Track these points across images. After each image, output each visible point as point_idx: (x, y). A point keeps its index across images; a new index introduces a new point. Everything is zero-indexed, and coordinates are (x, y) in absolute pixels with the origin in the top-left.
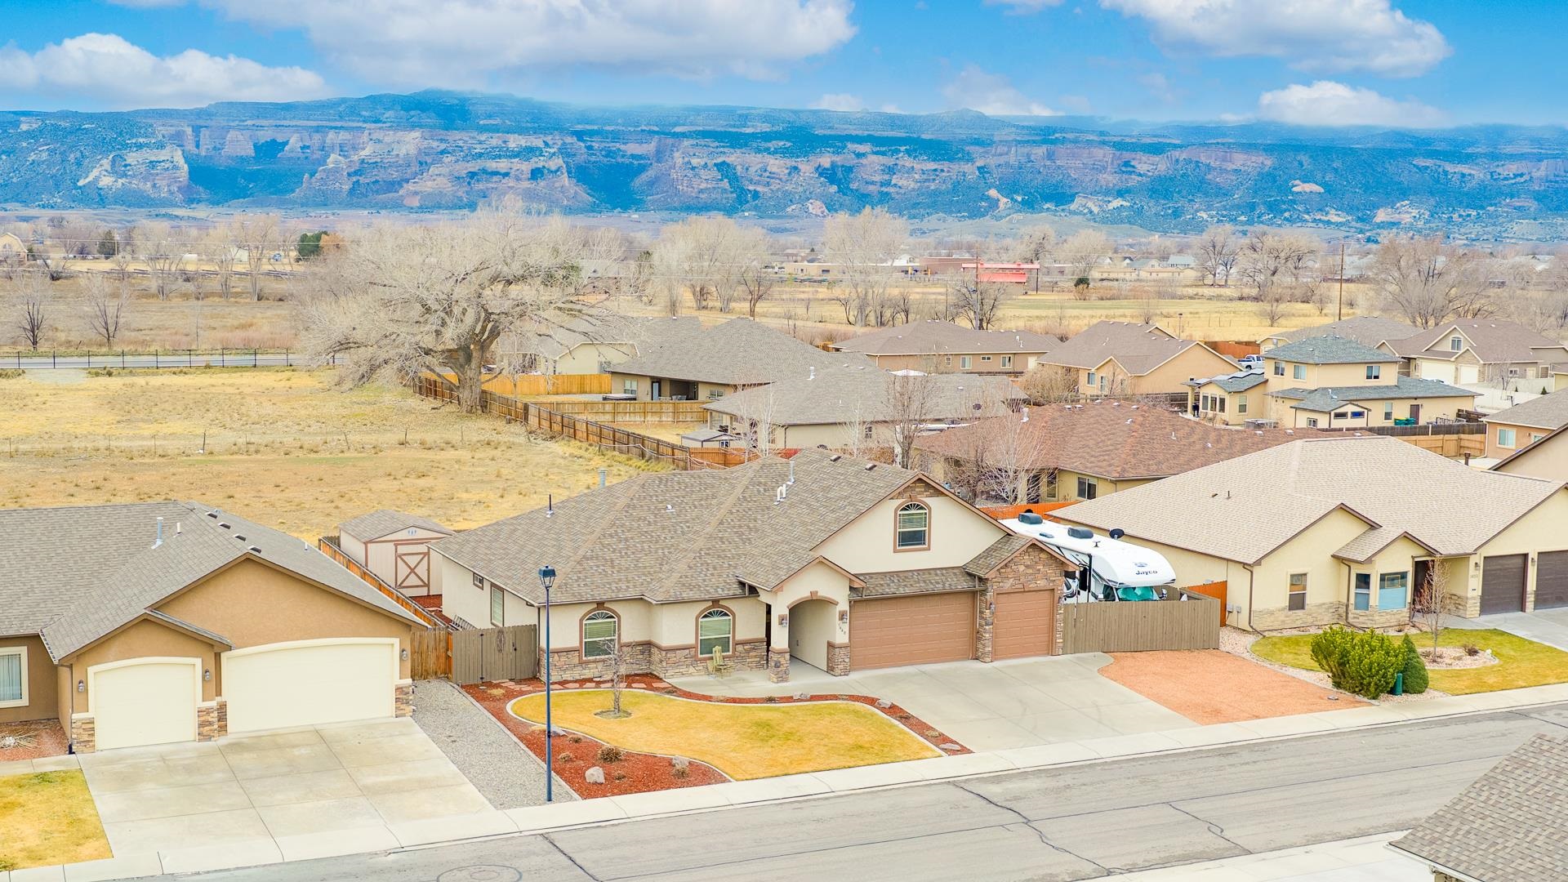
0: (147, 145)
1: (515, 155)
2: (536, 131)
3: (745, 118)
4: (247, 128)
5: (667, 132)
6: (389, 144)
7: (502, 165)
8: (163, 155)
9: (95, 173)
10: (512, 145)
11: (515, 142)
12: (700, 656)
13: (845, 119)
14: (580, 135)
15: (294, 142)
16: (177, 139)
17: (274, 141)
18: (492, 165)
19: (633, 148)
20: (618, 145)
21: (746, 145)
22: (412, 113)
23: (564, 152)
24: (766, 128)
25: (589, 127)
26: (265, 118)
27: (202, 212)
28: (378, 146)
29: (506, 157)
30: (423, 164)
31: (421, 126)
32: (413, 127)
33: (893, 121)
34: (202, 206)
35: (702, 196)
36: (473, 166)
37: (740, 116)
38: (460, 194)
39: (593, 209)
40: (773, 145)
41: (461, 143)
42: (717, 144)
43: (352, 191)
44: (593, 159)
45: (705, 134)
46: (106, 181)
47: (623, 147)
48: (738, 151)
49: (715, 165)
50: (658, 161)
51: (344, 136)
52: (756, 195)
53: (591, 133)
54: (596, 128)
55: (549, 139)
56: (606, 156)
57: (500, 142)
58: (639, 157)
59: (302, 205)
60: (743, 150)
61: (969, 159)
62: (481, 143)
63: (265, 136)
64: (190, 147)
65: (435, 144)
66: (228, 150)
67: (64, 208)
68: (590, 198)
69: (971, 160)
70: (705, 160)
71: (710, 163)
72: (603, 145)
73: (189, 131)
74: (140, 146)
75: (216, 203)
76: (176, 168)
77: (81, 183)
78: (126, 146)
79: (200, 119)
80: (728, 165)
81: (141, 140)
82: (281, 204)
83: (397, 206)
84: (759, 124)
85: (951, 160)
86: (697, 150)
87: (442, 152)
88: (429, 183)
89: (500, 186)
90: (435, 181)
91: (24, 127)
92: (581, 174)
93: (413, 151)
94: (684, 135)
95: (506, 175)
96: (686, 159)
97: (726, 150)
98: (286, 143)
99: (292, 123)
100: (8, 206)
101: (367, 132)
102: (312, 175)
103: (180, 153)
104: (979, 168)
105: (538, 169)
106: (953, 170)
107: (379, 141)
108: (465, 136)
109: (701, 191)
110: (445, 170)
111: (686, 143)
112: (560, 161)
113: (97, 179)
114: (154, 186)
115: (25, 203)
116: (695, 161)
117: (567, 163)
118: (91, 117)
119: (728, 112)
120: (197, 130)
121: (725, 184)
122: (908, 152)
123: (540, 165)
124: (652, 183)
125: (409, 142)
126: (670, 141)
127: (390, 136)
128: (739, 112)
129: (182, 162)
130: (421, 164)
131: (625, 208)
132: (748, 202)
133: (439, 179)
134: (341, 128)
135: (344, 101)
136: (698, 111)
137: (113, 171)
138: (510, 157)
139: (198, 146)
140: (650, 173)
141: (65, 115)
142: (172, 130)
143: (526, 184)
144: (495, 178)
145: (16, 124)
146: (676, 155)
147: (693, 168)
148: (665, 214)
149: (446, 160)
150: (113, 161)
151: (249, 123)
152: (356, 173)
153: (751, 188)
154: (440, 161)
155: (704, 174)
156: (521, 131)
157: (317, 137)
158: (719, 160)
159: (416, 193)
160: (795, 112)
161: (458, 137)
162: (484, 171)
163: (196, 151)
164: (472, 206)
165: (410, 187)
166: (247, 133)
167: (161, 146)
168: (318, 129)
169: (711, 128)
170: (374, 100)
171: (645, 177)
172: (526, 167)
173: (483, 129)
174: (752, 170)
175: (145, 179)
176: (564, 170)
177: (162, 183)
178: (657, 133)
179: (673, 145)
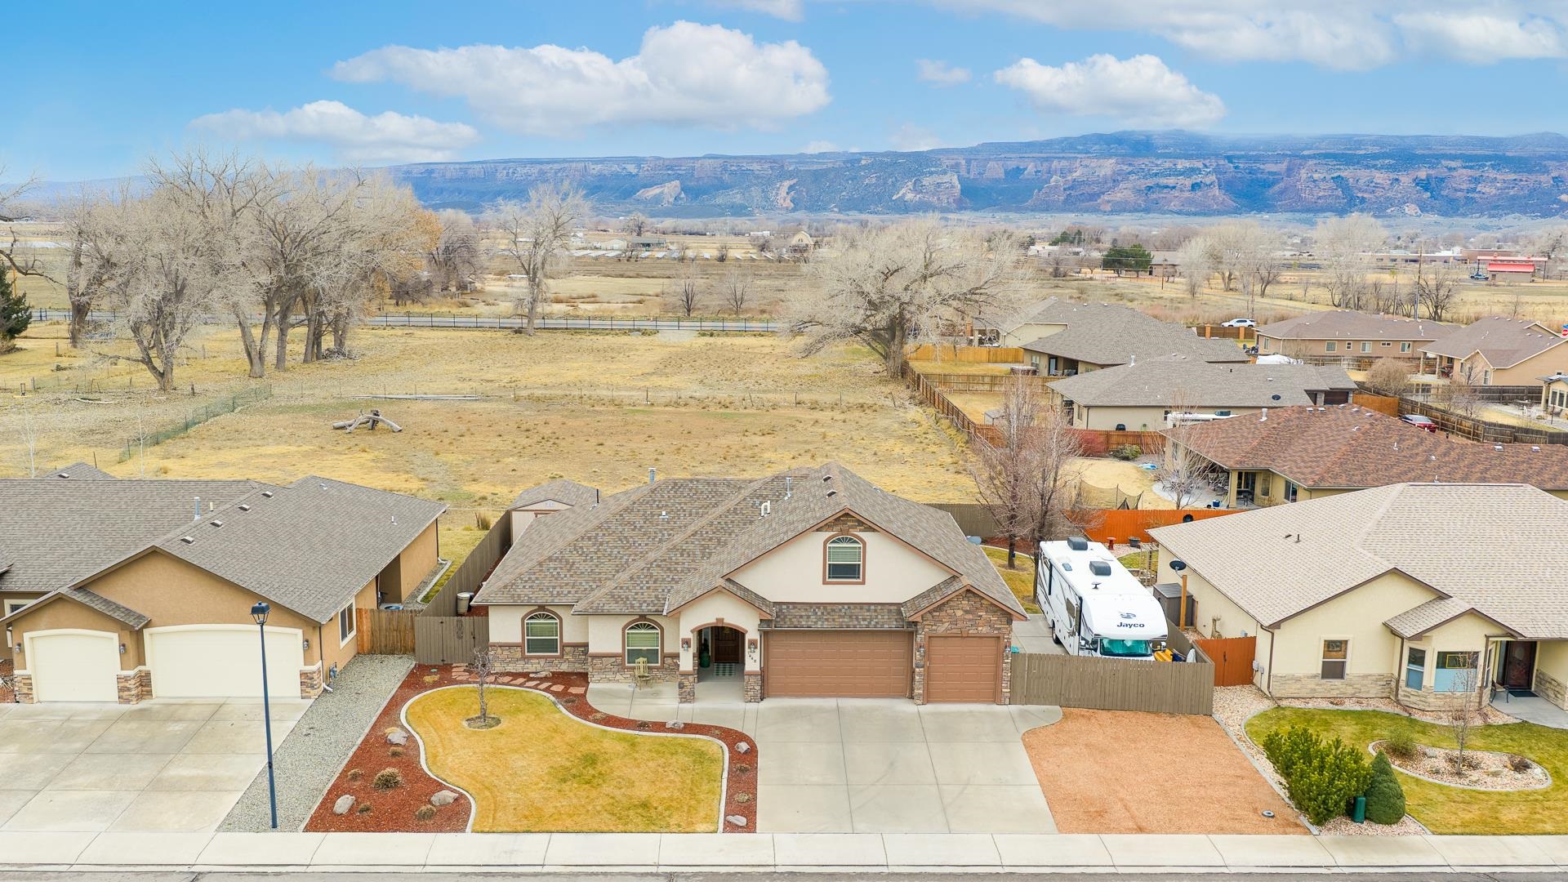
0: (936, 172)
1: (1181, 174)
2: (1198, 157)
3: (1359, 143)
4: (1001, 159)
5: (1296, 156)
6: (1093, 168)
7: (1171, 181)
8: (946, 178)
9: (903, 191)
10: (1179, 167)
11: (1182, 164)
13: (1442, 141)
14: (1230, 159)
15: (1031, 168)
16: (956, 167)
17: (1018, 168)
18: (1164, 181)
19: (1271, 167)
20: (1258, 165)
21: (1358, 163)
22: (1112, 146)
23: (1217, 171)
24: (1376, 150)
25: (1238, 153)
26: (1014, 152)
27: (967, 216)
28: (1086, 169)
29: (1174, 175)
30: (1115, 181)
31: (1116, 155)
32: (1110, 156)
33: (1483, 142)
34: (968, 212)
35: (1319, 201)
36: (1150, 182)
37: (1354, 141)
38: (1139, 202)
39: (1236, 211)
40: (1379, 163)
41: (1143, 166)
42: (1335, 163)
43: (1066, 201)
44: (1239, 175)
45: (1326, 156)
46: (909, 196)
47: (1262, 167)
48: (1351, 167)
49: (1333, 178)
50: (1288, 176)
51: (1064, 163)
52: (1363, 200)
53: (1239, 157)
54: (1243, 153)
55: (1207, 162)
56: (1250, 173)
57: (1171, 165)
58: (1275, 173)
59: (1032, 211)
60: (1356, 167)
61: (1545, 170)
62: (1157, 165)
63: (1012, 165)
64: (963, 173)
65: (1125, 167)
66: (987, 175)
67: (884, 214)
68: (1235, 204)
69: (1547, 172)
70: (1324, 175)
71: (1328, 177)
72: (1247, 166)
73: (963, 162)
74: (931, 173)
75: (976, 210)
76: (953, 187)
77: (894, 198)
78: (923, 173)
79: (971, 154)
80: (1342, 178)
81: (933, 169)
82: (1018, 210)
83: (1096, 210)
84: (1370, 147)
85: (1530, 172)
86: (1318, 168)
87: (1129, 173)
88: (1119, 195)
89: (1168, 196)
90: (1123, 193)
91: (863, 162)
92: (1228, 186)
93: (1109, 173)
94: (1310, 157)
95: (1174, 187)
96: (1310, 174)
97: (1342, 167)
98: (1026, 169)
99: (1031, 155)
100: (851, 213)
101: (1079, 160)
102: (1039, 191)
103: (956, 177)
104: (1553, 178)
105: (1196, 183)
106: (1530, 180)
107: (1087, 166)
108: (1146, 161)
109: (1319, 198)
110: (1130, 185)
111: (1311, 162)
112: (1213, 178)
113: (904, 195)
114: (939, 199)
115: (861, 211)
116: (1316, 176)
117: (1218, 179)
118: (903, 155)
119: (1348, 138)
120: (969, 162)
121: (1339, 192)
122: (1493, 166)
123: (1199, 181)
124: (1282, 192)
125: (1108, 167)
126: (1299, 161)
127: (1094, 163)
129: (957, 183)
130: (1114, 181)
131: (1260, 211)
132: (1356, 205)
133: (1125, 191)
134: (1063, 158)
135: (1066, 139)
136: (1323, 139)
137: (915, 190)
138: (1178, 175)
139: (968, 173)
140: (1282, 185)
141: (887, 154)
142: (953, 162)
143: (1187, 194)
144: (1165, 190)
145: (859, 161)
146: (1303, 171)
147: (1314, 181)
148: (1289, 215)
149: (1131, 178)
150: (915, 183)
151: (1003, 156)
152: (1069, 188)
153: (1360, 195)
154: (1128, 179)
155: (1322, 185)
156: (1188, 157)
157: (1046, 164)
158: (1336, 175)
159: (1109, 202)
160: (1402, 138)
161: (1142, 162)
162: (1158, 185)
163: (967, 176)
164: (1147, 210)
165: (1106, 197)
166: (1000, 163)
167: (945, 173)
168: (1047, 159)
169: (1332, 151)
170: (1085, 140)
171: (1276, 188)
172: (1188, 182)
173: (1159, 156)
174: (1361, 182)
175: (934, 195)
176: (1216, 184)
177: (944, 198)
178: (1289, 156)
179: (1301, 165)
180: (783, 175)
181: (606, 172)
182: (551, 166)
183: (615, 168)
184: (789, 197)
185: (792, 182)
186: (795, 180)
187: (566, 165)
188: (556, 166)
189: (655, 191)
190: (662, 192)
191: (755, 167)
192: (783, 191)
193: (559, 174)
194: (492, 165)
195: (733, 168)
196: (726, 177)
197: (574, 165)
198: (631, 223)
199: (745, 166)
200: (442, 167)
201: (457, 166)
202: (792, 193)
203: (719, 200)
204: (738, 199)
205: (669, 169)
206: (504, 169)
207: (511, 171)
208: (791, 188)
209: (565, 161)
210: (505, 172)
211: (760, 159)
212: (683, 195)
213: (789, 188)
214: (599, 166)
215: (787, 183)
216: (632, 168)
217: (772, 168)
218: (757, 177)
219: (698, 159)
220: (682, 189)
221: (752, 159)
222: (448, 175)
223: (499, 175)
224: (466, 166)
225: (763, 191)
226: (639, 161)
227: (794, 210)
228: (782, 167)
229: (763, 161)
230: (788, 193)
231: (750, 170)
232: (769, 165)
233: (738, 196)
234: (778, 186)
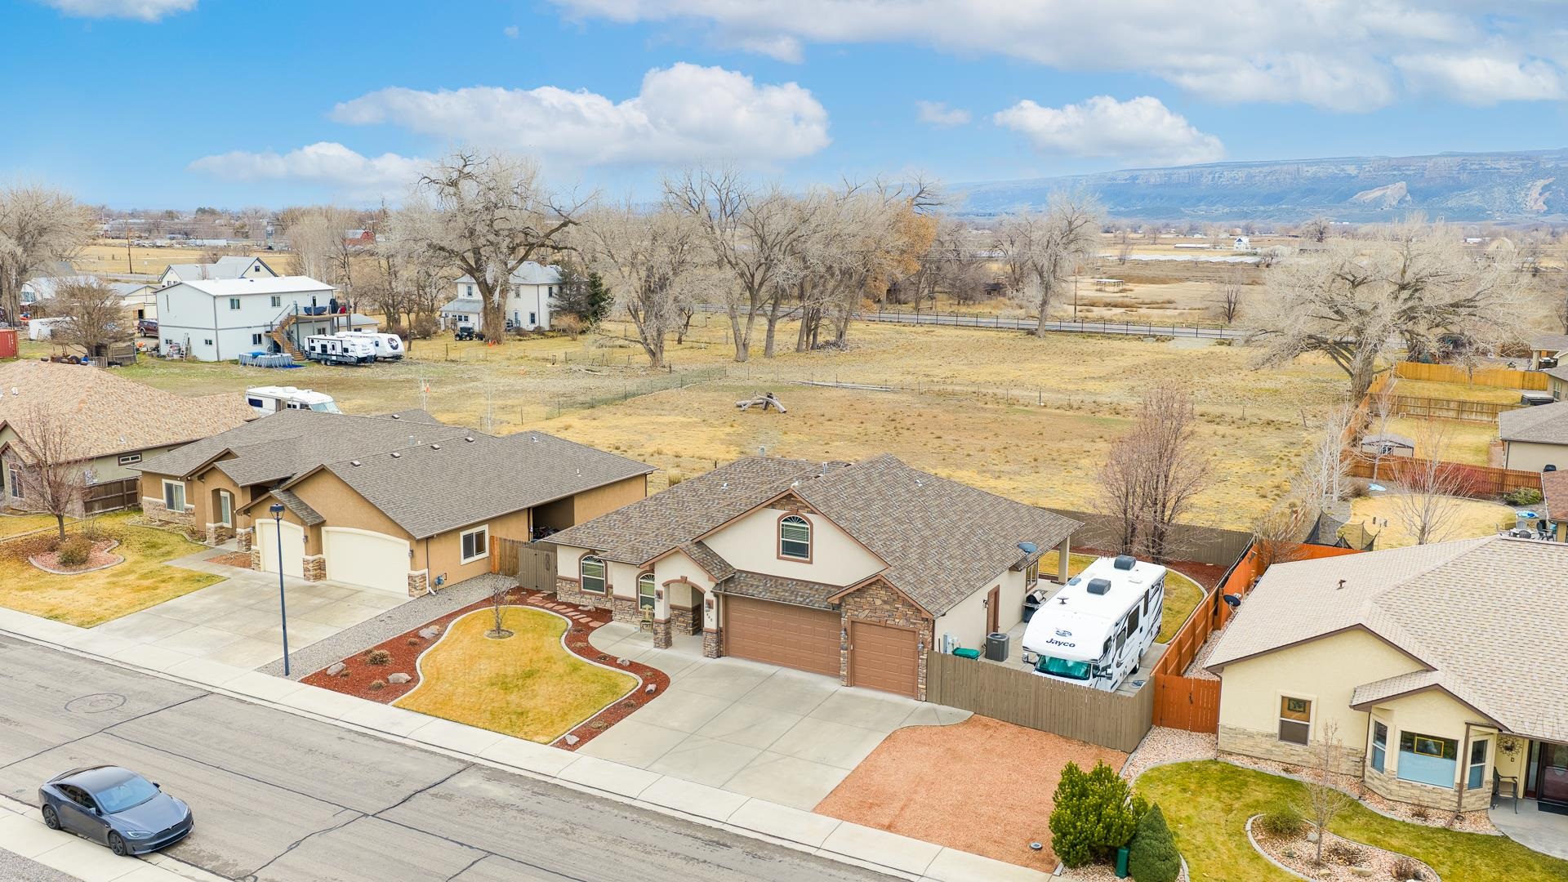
180: (1536, 174)
181: (1321, 174)
182: (1260, 169)
183: (1332, 170)
184: (1542, 199)
185: (1547, 182)
186: (1551, 180)
187: (1277, 168)
188: (1266, 169)
189: (1376, 193)
190: (1384, 195)
191: (1502, 165)
192: (1535, 193)
193: (1268, 178)
194: (1198, 170)
195: (1473, 167)
196: (1464, 177)
197: (1285, 167)
198: (1312, 228)
199: (1489, 164)
200: (1146, 173)
201: (1162, 172)
202: (1547, 194)
203: (1452, 203)
204: (1476, 201)
205: (1395, 170)
206: (1210, 173)
207: (1217, 175)
208: (1545, 188)
209: (1276, 163)
210: (1211, 176)
211: (1508, 157)
212: (1409, 198)
213: (1542, 189)
214: (1314, 168)
215: (1540, 183)
216: (1352, 170)
217: (1523, 166)
218: (1503, 176)
219: (1431, 157)
220: (1409, 191)
221: (1499, 156)
222: (1152, 180)
223: (1204, 180)
224: (1170, 171)
225: (1509, 192)
226: (1359, 162)
227: (1546, 213)
228: (1537, 164)
229: (1512, 158)
230: (1540, 194)
231: (1495, 168)
232: (1520, 162)
233: (1477, 198)
234: (1529, 185)
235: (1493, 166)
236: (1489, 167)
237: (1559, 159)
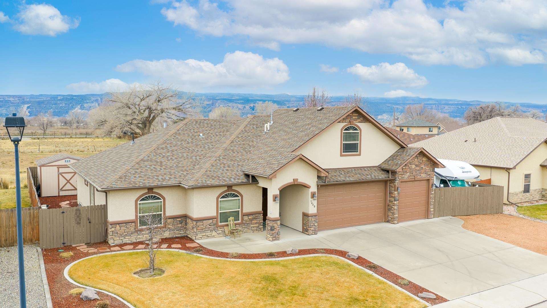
3: (233, 95)
5: (214, 99)
8: (93, 104)
9: (76, 109)
12: (220, 224)
13: (256, 95)
16: (97, 101)
19: (206, 103)
24: (238, 98)
25: (196, 97)
33: (267, 96)
37: (232, 95)
40: (239, 102)
42: (226, 101)
45: (223, 99)
46: (79, 111)
50: (212, 106)
56: (200, 104)
60: (232, 103)
64: (100, 103)
70: (223, 105)
73: (99, 99)
74: (87, 103)
77: (72, 112)
78: (84, 103)
79: (102, 96)
81: (88, 101)
84: (236, 97)
86: (222, 103)
91: (59, 98)
94: (218, 99)
96: (219, 105)
97: (228, 103)
103: (97, 104)
111: (219, 101)
115: (59, 116)
118: (75, 96)
119: (229, 94)
120: (101, 99)
126: (215, 101)
128: (231, 94)
136: (222, 94)
137: (81, 109)
141: (69, 95)
142: (96, 99)
145: (57, 98)
146: (217, 104)
150: (81, 106)
160: (245, 94)
167: (92, 102)
169: (225, 98)
178: (212, 99)
179: (216, 102)
180: (24, 103)
185: (28, 105)
186: (30, 104)
191: (11, 99)
199: (7, 99)
202: (29, 109)
208: (28, 107)
211: (13, 96)
215: (26, 106)
217: (19, 100)
218: (12, 103)
221: (10, 96)
227: (30, 116)
228: (24, 99)
229: (15, 97)
230: (27, 109)
231: (9, 100)
232: (18, 98)
233: (4, 110)
234: (22, 106)
235: (8, 100)
236: (7, 100)
237: (30, 98)
